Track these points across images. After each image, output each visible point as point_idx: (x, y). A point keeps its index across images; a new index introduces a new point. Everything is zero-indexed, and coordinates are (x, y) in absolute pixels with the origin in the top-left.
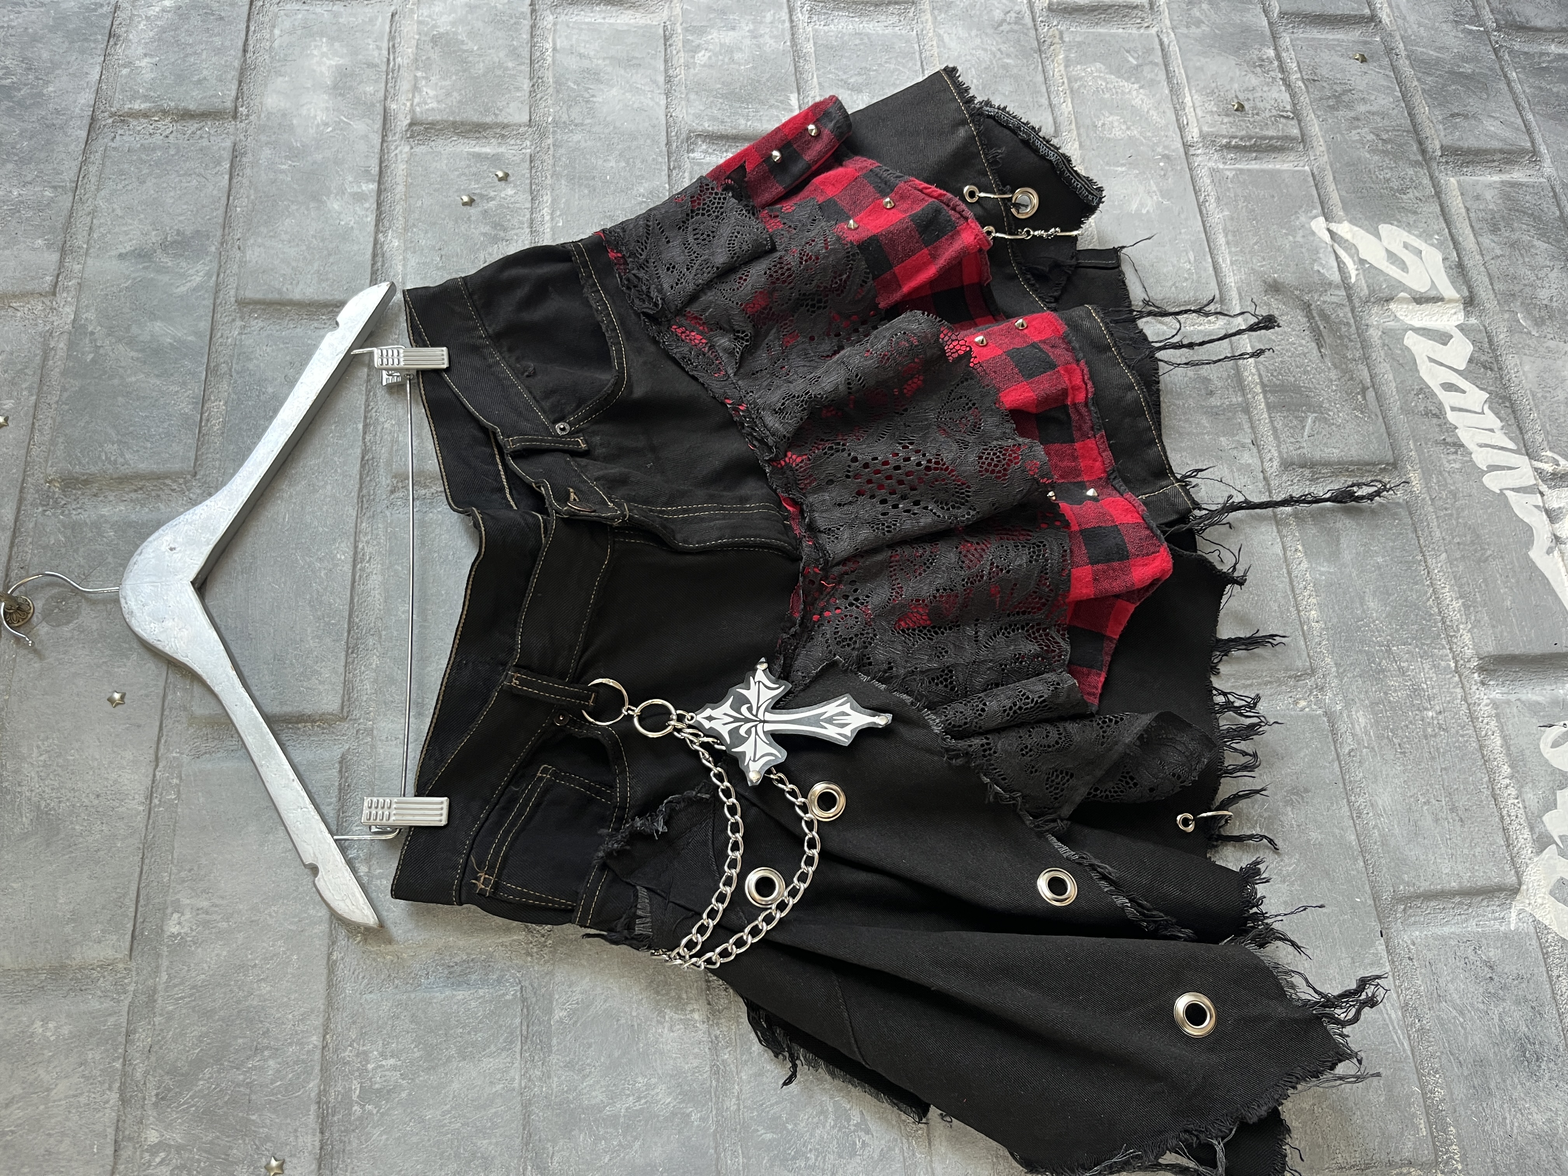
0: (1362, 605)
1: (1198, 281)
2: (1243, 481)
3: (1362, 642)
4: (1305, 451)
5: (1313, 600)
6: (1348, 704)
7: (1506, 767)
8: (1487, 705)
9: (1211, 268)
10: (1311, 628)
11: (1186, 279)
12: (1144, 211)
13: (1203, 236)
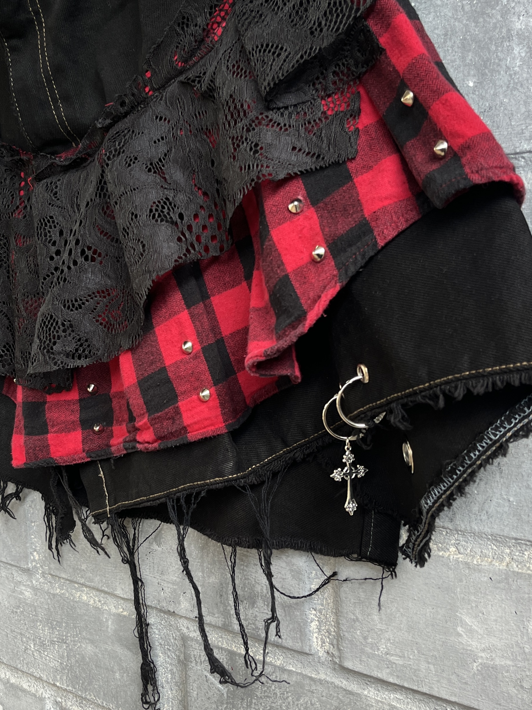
0: (88, 639)
1: (363, 651)
2: (167, 590)
3: (67, 624)
4: (193, 664)
5: (92, 602)
6: (35, 589)
7: (14, 681)
8: (42, 694)
9: (380, 676)
10: (77, 589)
11: (365, 638)
12: (459, 629)
13: (425, 690)
